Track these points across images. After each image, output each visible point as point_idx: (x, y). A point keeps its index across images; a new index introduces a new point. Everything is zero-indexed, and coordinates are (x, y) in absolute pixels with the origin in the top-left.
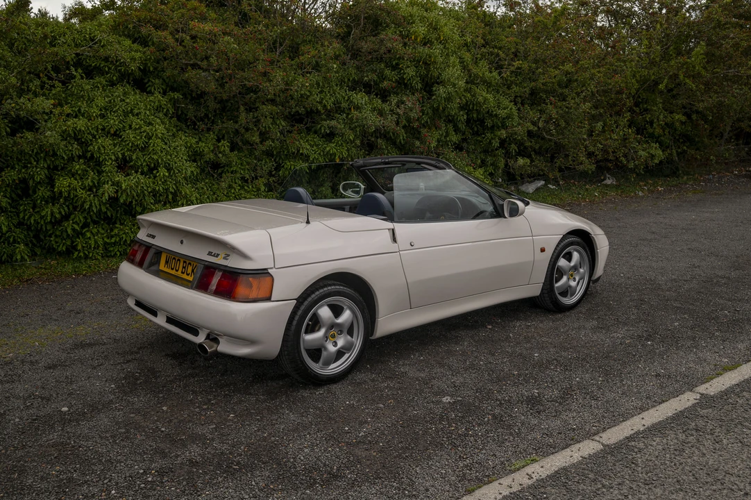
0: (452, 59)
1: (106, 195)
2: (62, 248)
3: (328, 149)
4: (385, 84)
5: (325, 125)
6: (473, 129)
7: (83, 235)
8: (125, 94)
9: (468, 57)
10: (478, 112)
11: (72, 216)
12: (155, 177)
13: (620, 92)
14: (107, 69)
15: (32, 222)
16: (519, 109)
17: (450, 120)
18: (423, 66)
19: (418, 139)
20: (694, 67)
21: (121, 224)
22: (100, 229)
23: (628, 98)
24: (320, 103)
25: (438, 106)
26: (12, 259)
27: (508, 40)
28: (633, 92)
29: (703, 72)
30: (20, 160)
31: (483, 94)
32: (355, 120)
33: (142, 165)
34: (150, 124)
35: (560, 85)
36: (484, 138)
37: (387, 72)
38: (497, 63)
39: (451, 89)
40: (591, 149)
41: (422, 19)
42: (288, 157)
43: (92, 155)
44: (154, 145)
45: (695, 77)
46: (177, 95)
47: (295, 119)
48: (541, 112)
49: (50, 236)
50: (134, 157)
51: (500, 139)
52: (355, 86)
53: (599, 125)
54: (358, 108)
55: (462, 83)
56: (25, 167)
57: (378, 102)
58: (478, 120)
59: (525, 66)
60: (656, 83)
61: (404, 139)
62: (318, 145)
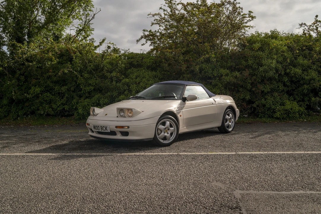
25: (262, 74)
37: (243, 62)
51: (307, 89)
61: (249, 88)
62: (212, 89)
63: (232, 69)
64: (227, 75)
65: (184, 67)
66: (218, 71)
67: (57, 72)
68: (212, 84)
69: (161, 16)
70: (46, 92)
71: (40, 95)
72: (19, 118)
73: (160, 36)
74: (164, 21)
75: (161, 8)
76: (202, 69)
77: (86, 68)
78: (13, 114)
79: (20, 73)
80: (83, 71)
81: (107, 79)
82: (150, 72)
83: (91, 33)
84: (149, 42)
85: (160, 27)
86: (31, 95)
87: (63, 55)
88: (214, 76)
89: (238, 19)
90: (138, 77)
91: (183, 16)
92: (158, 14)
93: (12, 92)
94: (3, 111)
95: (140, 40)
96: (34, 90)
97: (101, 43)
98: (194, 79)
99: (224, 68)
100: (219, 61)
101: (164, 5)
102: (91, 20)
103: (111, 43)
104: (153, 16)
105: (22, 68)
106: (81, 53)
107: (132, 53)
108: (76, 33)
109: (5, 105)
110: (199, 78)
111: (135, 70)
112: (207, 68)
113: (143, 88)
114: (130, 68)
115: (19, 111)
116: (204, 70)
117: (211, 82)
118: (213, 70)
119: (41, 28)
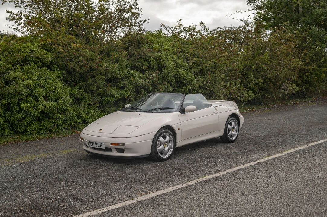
0: (169, 57)
1: (41, 109)
2: (22, 130)
3: (122, 93)
4: (144, 67)
5: (121, 83)
6: (177, 85)
7: (30, 125)
8: (45, 71)
9: (175, 56)
10: (180, 78)
11: (26, 118)
12: (58, 103)
13: (236, 70)
14: (37, 61)
15: (11, 120)
16: (196, 77)
17: (169, 82)
18: (158, 60)
19: (156, 89)
20: (265, 60)
21: (44, 121)
22: (36, 123)
23: (240, 73)
24: (119, 74)
25: (165, 76)
26: (2, 135)
27: (191, 49)
28: (242, 70)
29: (269, 63)
30: (8, 96)
31: (181, 71)
32: (133, 81)
33: (53, 98)
34: (55, 82)
35: (212, 68)
36: (182, 89)
37: (144, 63)
38: (186, 59)
39: (169, 69)
40: (225, 93)
41: (157, 42)
42: (106, 96)
43: (34, 94)
44: (57, 91)
45: (266, 64)
46: (64, 72)
47: (109, 81)
48: (205, 78)
49: (17, 126)
50: (50, 95)
51: (189, 89)
52: (132, 68)
53: (228, 84)
54: (133, 76)
55: (173, 67)
56: (10, 99)
57: (141, 74)
58: (180, 81)
59: (198, 60)
60: (251, 67)
61: (151, 89)
62: (118, 91)
88: (121, 76)
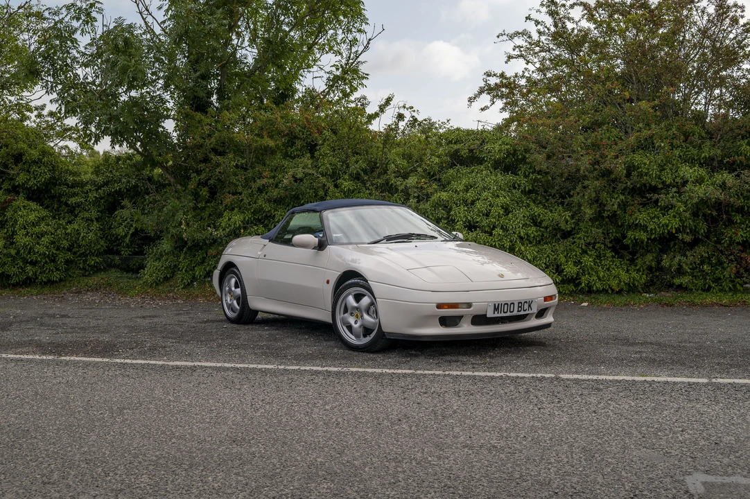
3: (662, 220)
62: (658, 218)
63: (712, 165)
64: (700, 181)
65: (585, 163)
66: (676, 171)
67: (280, 176)
68: (659, 204)
69: (530, 37)
70: (256, 225)
71: (242, 231)
72: (195, 283)
73: (526, 86)
74: (537, 49)
75: (528, 18)
76: (634, 166)
77: (348, 167)
78: (184, 274)
79: (199, 180)
80: (339, 173)
81: (396, 193)
82: (501, 174)
83: (362, 84)
84: (500, 103)
85: (527, 64)
86: (221, 230)
87: (295, 137)
88: (663, 183)
89: (732, 36)
90: (471, 187)
91: (584, 36)
92: (524, 33)
93: (181, 224)
94: (162, 266)
95: (477, 99)
96: (229, 219)
97: (382, 108)
98: (613, 192)
99: (692, 162)
100: (679, 147)
101: (538, 11)
102: (361, 54)
103: (407, 106)
104: (511, 37)
105: (204, 170)
106: (335, 132)
107: (458, 129)
108: (326, 85)
109: (166, 254)
110: (625, 189)
111: (464, 170)
112: (645, 164)
113: (483, 215)
114: (452, 165)
115: (196, 266)
116: (638, 168)
117: (657, 200)
118: (662, 168)
119: (246, 76)
